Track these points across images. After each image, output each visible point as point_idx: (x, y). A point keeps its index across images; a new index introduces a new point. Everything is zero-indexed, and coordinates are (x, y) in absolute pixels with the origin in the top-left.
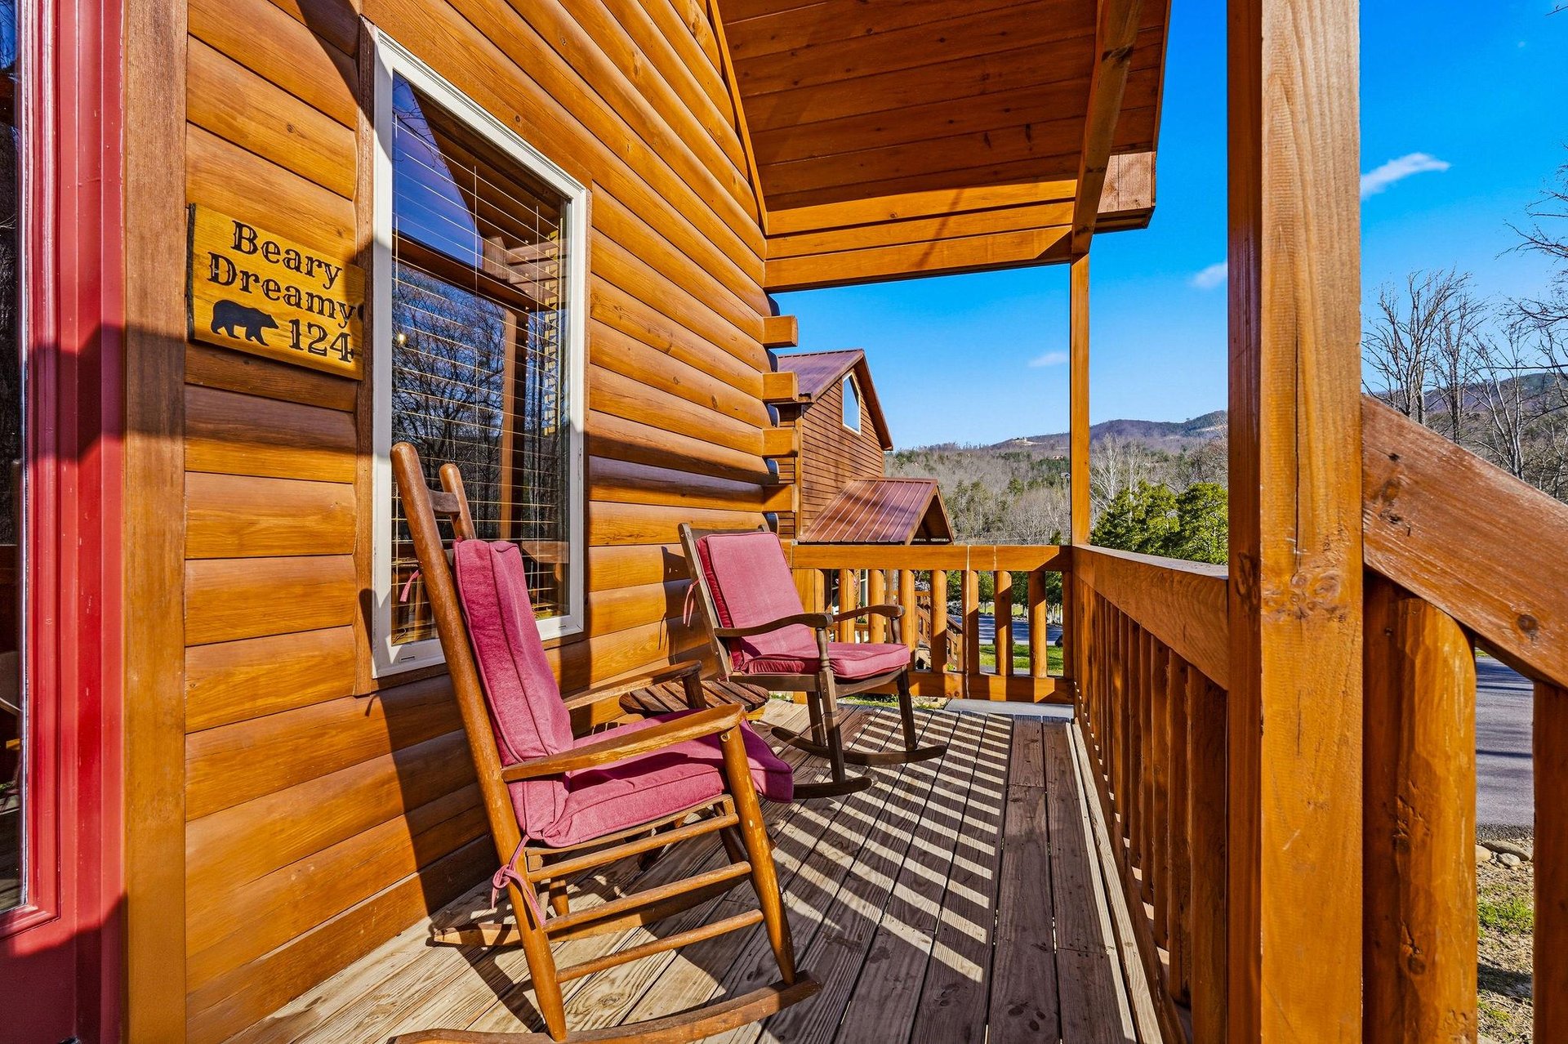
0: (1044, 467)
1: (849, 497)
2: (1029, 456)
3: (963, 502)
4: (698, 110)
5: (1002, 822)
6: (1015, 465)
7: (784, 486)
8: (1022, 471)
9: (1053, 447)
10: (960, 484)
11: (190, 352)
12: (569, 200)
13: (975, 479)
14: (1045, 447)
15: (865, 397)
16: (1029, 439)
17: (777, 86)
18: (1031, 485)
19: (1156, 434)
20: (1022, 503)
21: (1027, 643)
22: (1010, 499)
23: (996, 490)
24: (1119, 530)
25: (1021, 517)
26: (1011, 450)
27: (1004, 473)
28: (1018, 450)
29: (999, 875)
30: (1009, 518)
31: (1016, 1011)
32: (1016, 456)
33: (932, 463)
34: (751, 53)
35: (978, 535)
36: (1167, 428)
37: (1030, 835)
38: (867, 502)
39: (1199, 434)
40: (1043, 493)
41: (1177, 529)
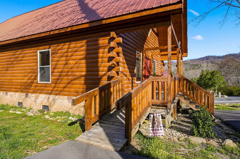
0: (192, 66)
2: (189, 64)
6: (186, 65)
8: (188, 67)
9: (194, 62)
14: (192, 62)
16: (189, 60)
18: (189, 69)
19: (216, 59)
24: (202, 78)
27: (184, 67)
28: (187, 62)
36: (219, 57)
40: (192, 71)
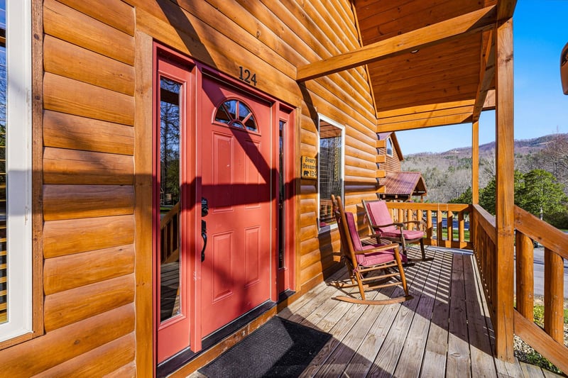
1: (389, 178)
2: (457, 157)
3: (429, 175)
4: (363, 94)
5: (451, 277)
6: (451, 161)
7: (382, 186)
8: (454, 163)
10: (428, 168)
11: (301, 180)
12: (341, 130)
13: (434, 167)
15: (394, 144)
17: (383, 82)
18: (458, 168)
20: (454, 175)
21: (457, 229)
22: (449, 174)
23: (443, 171)
25: (454, 181)
26: (449, 155)
27: (446, 164)
29: (451, 287)
30: (448, 181)
31: (457, 308)
32: (451, 157)
33: (416, 161)
34: (376, 75)
35: (436, 187)
36: (522, 143)
37: (459, 280)
38: (395, 180)
39: (538, 146)
40: (464, 171)
41: (524, 187)
